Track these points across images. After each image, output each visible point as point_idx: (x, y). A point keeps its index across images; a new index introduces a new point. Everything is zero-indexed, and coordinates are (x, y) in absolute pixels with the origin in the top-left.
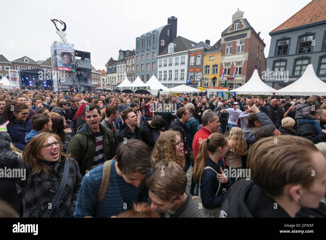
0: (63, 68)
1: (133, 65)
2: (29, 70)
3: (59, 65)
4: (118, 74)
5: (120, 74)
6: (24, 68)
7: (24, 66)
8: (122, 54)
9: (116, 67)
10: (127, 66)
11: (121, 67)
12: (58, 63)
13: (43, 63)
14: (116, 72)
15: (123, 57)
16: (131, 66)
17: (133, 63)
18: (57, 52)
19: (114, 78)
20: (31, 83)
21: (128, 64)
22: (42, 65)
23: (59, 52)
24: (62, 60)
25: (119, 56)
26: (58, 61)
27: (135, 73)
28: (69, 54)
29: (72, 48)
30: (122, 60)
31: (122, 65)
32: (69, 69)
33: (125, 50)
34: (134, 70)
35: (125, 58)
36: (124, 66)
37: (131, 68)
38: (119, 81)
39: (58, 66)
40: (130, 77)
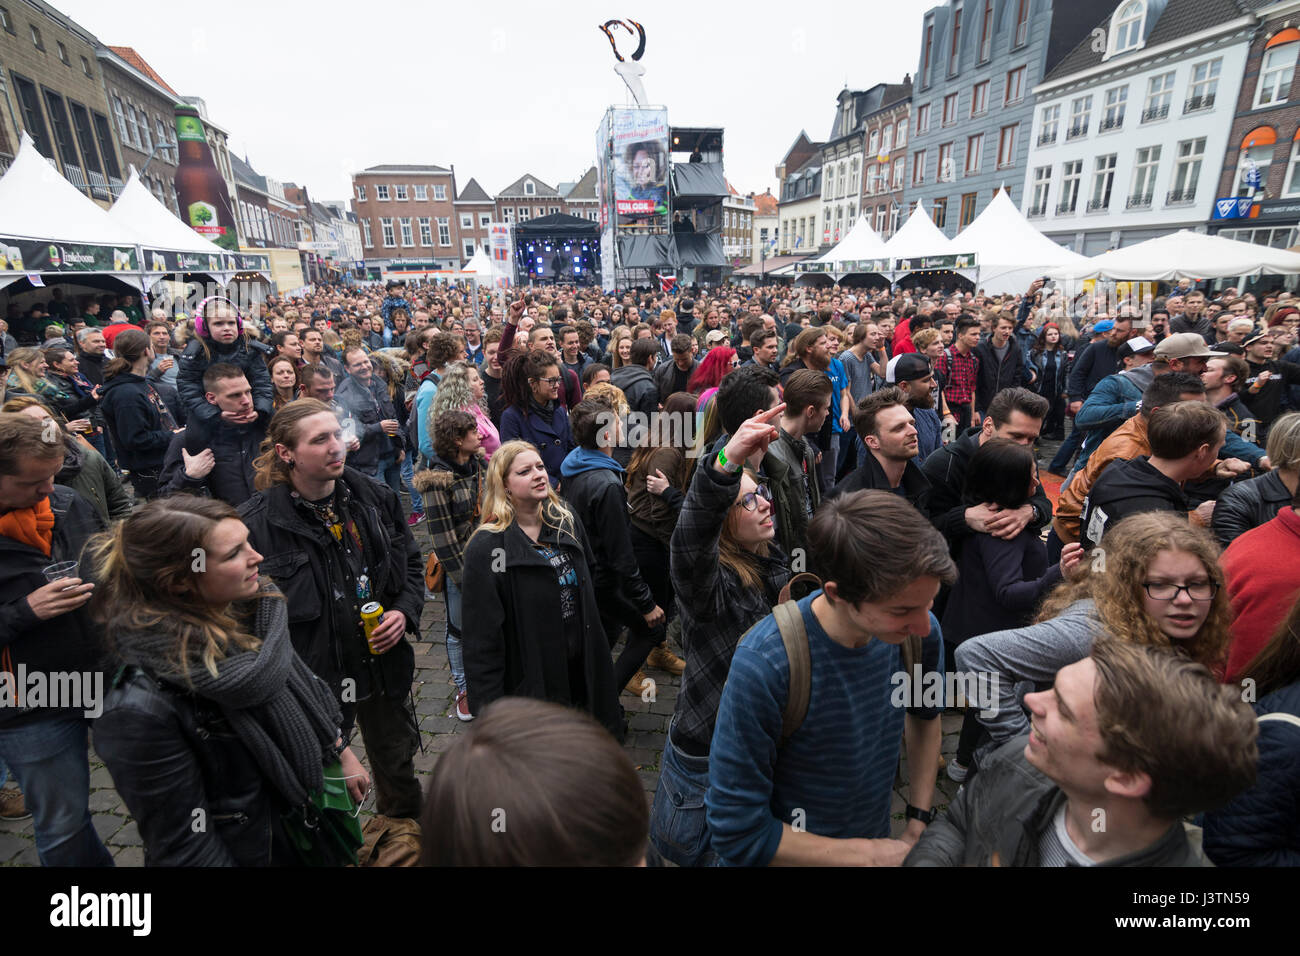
0: (632, 203)
1: (896, 155)
2: (539, 221)
3: (621, 193)
4: (827, 204)
5: (833, 205)
6: (524, 216)
7: (523, 207)
8: (852, 106)
9: (820, 172)
10: (869, 163)
11: (842, 168)
12: (617, 189)
13: (573, 191)
14: (819, 196)
15: (855, 121)
16: (889, 162)
17: (901, 143)
18: (615, 145)
19: (808, 223)
20: (542, 265)
21: (872, 152)
22: (568, 197)
23: (621, 148)
24: (628, 176)
25: (838, 122)
26: (617, 181)
27: (906, 193)
28: (650, 148)
29: (663, 123)
30: (846, 139)
31: (847, 161)
32: (651, 204)
33: (865, 88)
34: (899, 174)
35: (865, 126)
36: (855, 164)
37: (885, 172)
38: (826, 235)
39: (618, 197)
40: (879, 213)
